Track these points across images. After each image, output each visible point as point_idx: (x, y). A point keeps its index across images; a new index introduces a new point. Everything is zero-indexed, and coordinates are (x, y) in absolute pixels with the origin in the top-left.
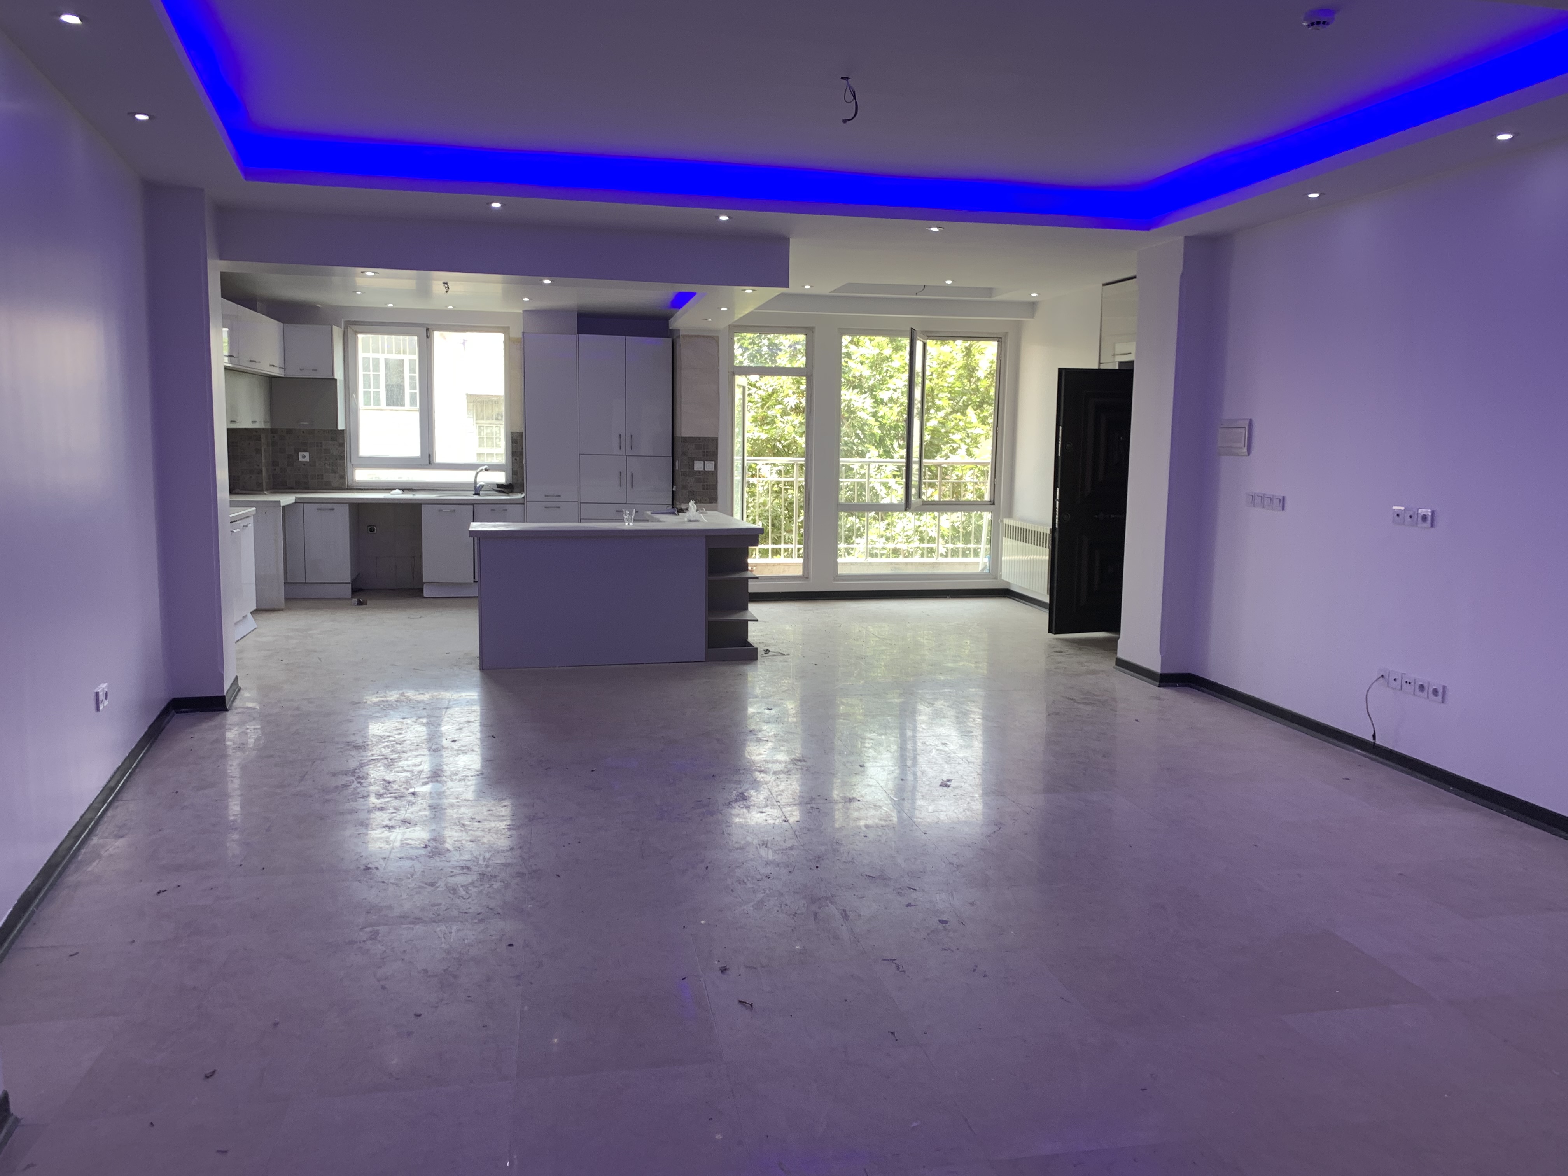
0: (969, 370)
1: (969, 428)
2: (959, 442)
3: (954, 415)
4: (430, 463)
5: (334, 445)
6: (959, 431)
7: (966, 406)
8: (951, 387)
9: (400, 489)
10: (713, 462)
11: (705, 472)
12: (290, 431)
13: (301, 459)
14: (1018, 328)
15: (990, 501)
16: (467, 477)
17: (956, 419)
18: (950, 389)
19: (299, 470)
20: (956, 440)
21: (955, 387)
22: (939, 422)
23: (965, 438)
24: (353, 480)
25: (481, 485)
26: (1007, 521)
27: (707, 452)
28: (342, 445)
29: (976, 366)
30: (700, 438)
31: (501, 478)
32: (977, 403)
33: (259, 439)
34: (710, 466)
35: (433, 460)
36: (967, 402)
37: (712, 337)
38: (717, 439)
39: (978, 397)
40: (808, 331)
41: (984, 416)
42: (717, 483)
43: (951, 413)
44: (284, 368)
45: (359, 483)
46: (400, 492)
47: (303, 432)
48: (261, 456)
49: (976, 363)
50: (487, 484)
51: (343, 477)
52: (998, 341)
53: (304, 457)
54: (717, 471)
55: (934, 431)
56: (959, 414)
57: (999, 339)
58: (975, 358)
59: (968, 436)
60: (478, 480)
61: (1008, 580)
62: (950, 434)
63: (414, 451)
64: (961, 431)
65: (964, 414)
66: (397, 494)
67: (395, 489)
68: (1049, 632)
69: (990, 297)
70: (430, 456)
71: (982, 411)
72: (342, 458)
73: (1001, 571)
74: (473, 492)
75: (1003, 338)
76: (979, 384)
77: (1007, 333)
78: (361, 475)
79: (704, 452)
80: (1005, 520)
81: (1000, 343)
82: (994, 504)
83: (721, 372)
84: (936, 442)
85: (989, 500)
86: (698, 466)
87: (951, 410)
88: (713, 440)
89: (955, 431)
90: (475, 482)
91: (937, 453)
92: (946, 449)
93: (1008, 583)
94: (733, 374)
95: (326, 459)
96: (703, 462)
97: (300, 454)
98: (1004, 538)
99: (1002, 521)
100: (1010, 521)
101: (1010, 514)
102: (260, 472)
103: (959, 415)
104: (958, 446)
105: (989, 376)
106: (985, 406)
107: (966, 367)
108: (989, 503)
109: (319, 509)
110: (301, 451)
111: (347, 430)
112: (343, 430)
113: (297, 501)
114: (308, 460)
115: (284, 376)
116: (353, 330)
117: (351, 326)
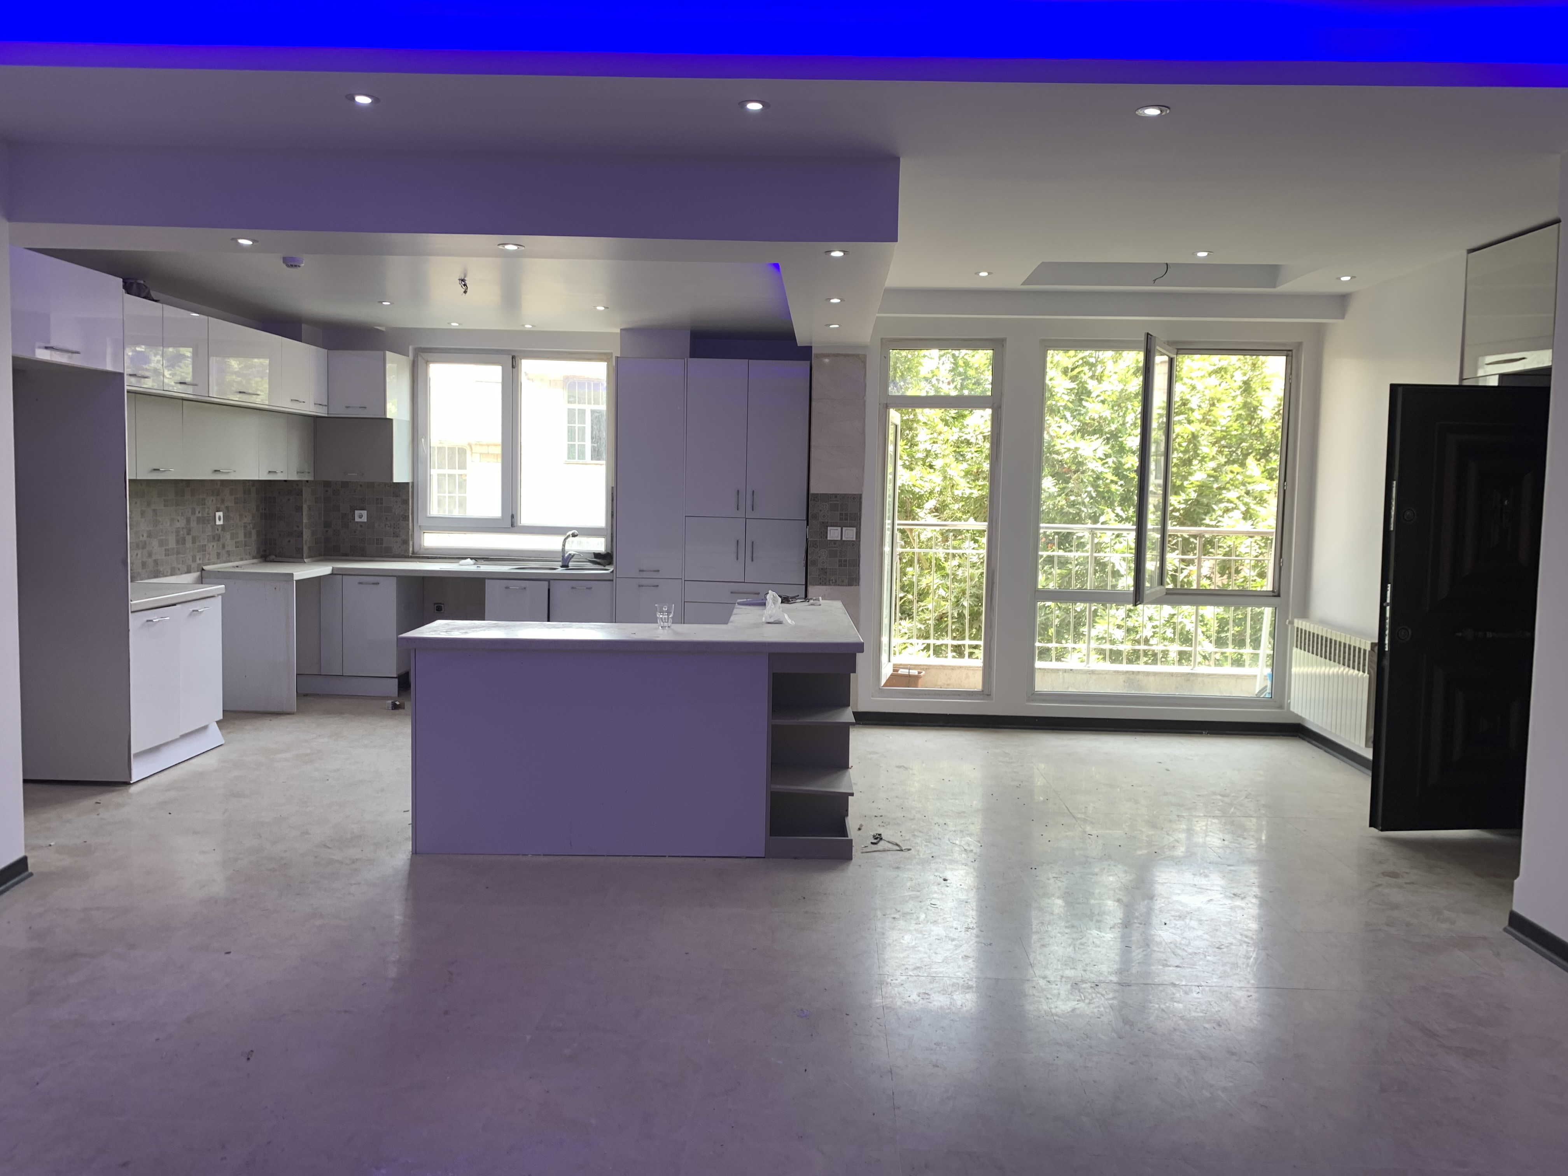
0: (1249, 409)
1: (1249, 483)
2: (1236, 501)
3: (1229, 468)
4: (512, 525)
5: (397, 502)
6: (1236, 487)
7: (1246, 455)
8: (1226, 431)
9: (471, 559)
10: (855, 529)
11: (842, 542)
12: (345, 484)
13: (357, 519)
14: (1319, 334)
15: (1273, 591)
16: (553, 543)
17: (1232, 472)
18: (1224, 434)
19: (355, 532)
20: (1232, 499)
21: (1231, 431)
22: (1209, 476)
23: (1243, 496)
24: (420, 545)
25: (570, 554)
26: (1299, 623)
27: (846, 515)
28: (406, 502)
29: (1258, 405)
30: (836, 496)
31: (599, 545)
32: (1261, 451)
33: (300, 493)
34: (849, 534)
35: (517, 523)
36: (1247, 450)
37: (857, 356)
38: (860, 497)
39: (1262, 444)
40: (996, 344)
41: (1272, 468)
42: (859, 557)
43: (1226, 463)
44: (327, 406)
45: (427, 549)
46: (472, 562)
47: (361, 486)
48: (302, 514)
49: (1258, 401)
50: (580, 553)
51: (406, 542)
52: (1287, 356)
53: (361, 517)
54: (860, 541)
55: (1203, 486)
56: (1236, 466)
57: (1288, 353)
58: (1257, 394)
59: (1248, 493)
60: (567, 548)
61: (1300, 714)
62: (1224, 491)
63: (494, 510)
64: (1238, 488)
65: (1243, 465)
66: (467, 566)
67: (466, 558)
68: (1371, 826)
69: (1274, 287)
70: (513, 516)
71: (1267, 461)
72: (406, 518)
73: (1289, 698)
74: (560, 563)
75: (1294, 351)
76: (1263, 427)
77: (1300, 344)
78: (431, 540)
79: (841, 514)
80: (1296, 621)
81: (1290, 358)
82: (1279, 596)
83: (867, 404)
84: (1205, 501)
85: (1271, 589)
86: (833, 534)
87: (1226, 460)
88: (854, 498)
89: (1231, 487)
90: (563, 550)
91: (1206, 514)
92: (1218, 509)
93: (1301, 717)
94: (887, 407)
95: (386, 519)
96: (839, 529)
97: (357, 512)
98: (1295, 649)
99: (1292, 623)
100: (1304, 623)
101: (1304, 611)
102: (301, 534)
103: (1236, 468)
104: (1234, 506)
105: (1276, 417)
106: (1271, 455)
107: (1246, 405)
108: (1271, 594)
109: (360, 583)
110: (357, 510)
111: (413, 483)
112: (408, 483)
113: (335, 572)
114: (366, 521)
115: (326, 415)
116: (424, 359)
117: (422, 354)
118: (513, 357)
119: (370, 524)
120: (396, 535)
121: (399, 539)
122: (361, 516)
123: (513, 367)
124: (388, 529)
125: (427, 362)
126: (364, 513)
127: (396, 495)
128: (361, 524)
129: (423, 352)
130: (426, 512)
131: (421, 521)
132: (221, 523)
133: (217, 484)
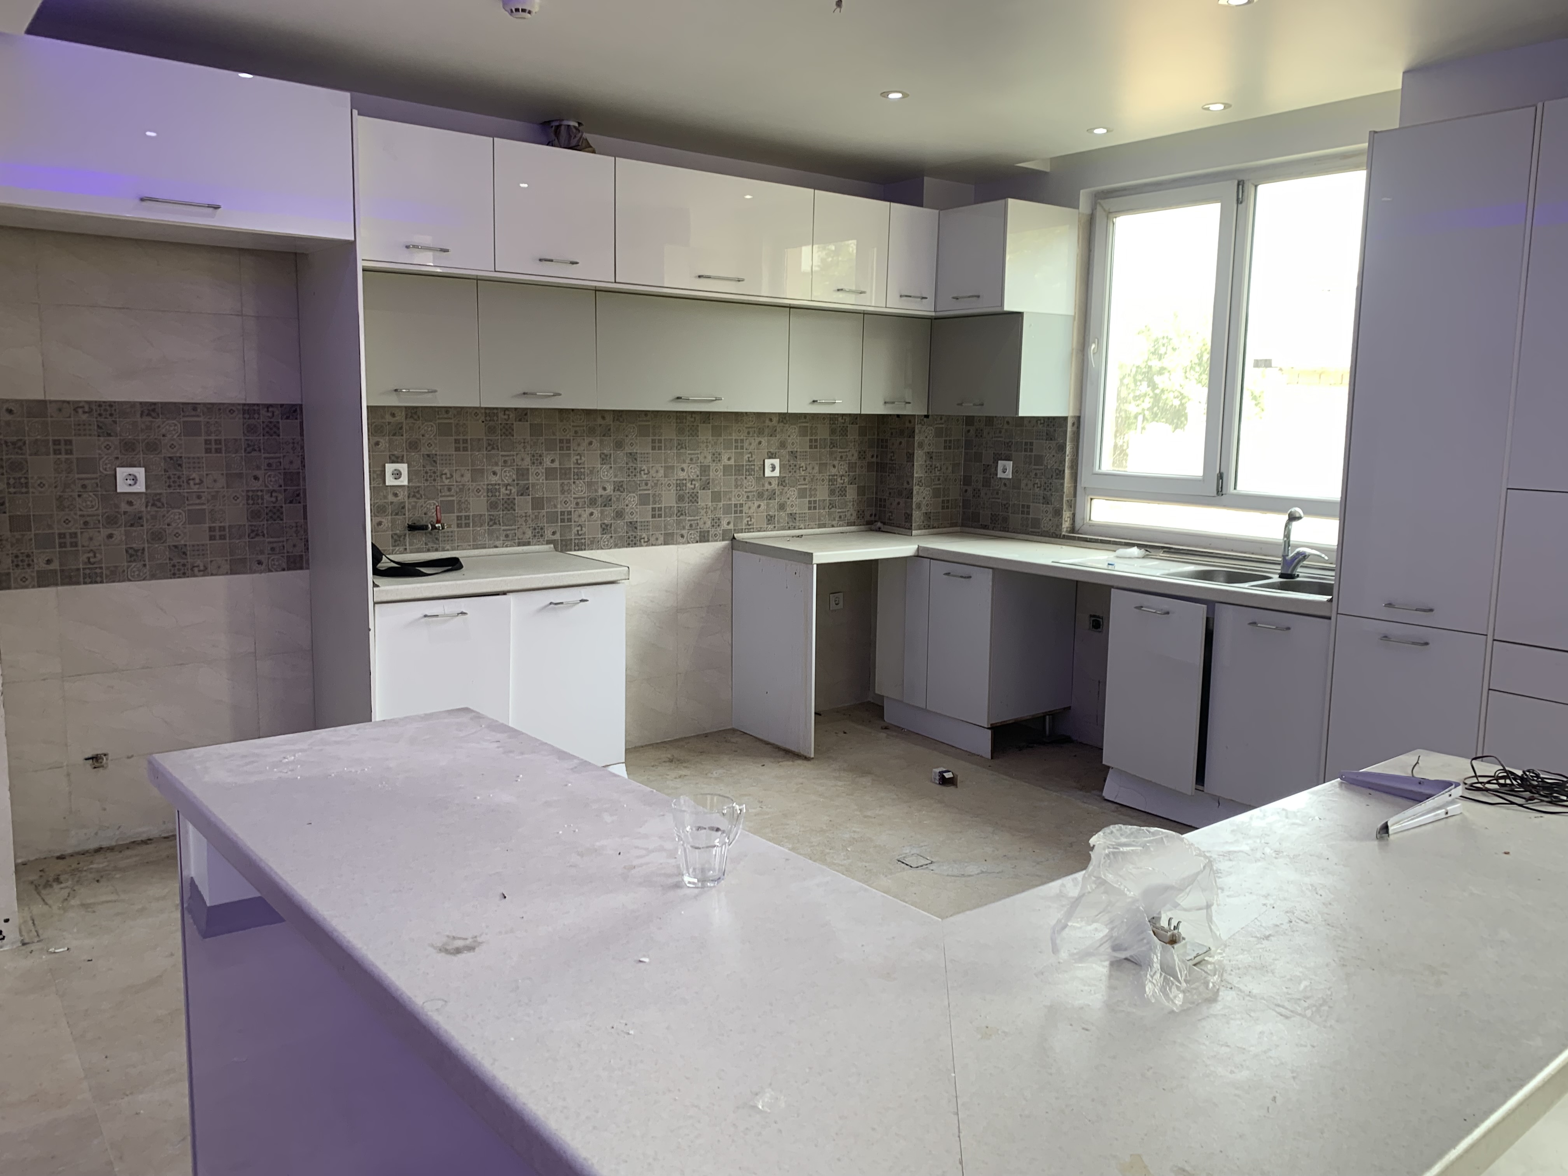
4: (1220, 492)
9: (1140, 546)
12: (989, 421)
13: (1000, 474)
19: (996, 493)
25: (1298, 554)
33: (909, 433)
35: (1228, 488)
44: (933, 298)
45: (1093, 526)
46: (1137, 554)
51: (1058, 513)
60: (1291, 538)
67: (1130, 547)
70: (1223, 477)
72: (1061, 475)
74: (1280, 569)
78: (1103, 513)
90: (1287, 542)
95: (1037, 474)
97: (1001, 464)
102: (911, 494)
109: (948, 574)
110: (1001, 459)
111: (1078, 420)
112: (1065, 419)
113: (921, 554)
114: (1011, 477)
115: (933, 314)
116: (1105, 210)
117: (1102, 202)
118: (1241, 184)
119: (1015, 483)
120: (1046, 501)
121: (1050, 508)
122: (1006, 470)
123: (1239, 202)
124: (1037, 490)
125: (1110, 215)
126: (1009, 465)
127: (1050, 437)
128: (1004, 482)
129: (1105, 198)
130: (1093, 465)
131: (1084, 480)
132: (777, 473)
133: (771, 420)
